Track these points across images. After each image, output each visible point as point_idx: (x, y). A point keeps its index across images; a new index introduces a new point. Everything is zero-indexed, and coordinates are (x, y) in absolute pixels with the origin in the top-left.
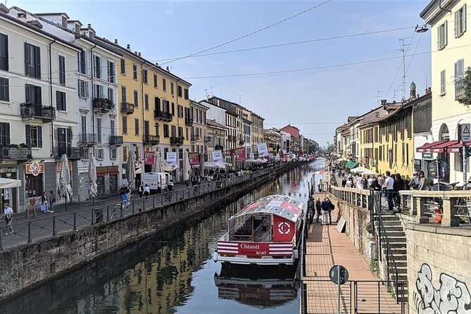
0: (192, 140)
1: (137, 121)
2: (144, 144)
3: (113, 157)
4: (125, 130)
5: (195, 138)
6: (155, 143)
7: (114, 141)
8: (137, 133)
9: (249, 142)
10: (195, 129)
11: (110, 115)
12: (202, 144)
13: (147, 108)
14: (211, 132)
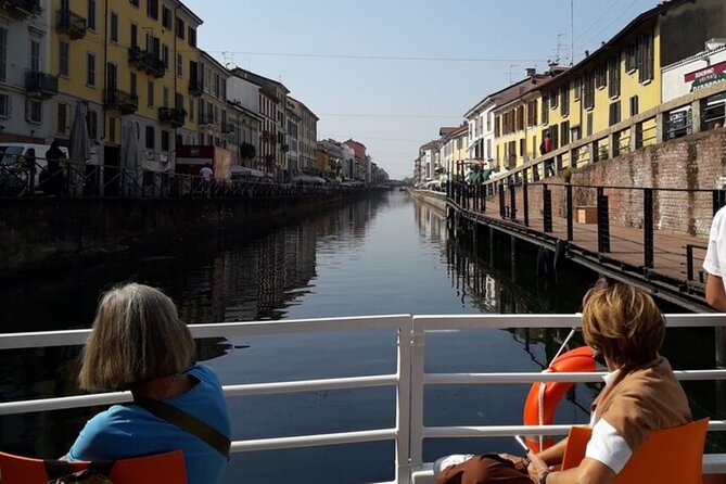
0: (201, 122)
1: (91, 59)
2: (105, 107)
3: (34, 118)
4: (64, 67)
5: (206, 120)
6: (129, 108)
7: (37, 85)
8: (91, 80)
9: (295, 149)
10: (206, 105)
11: (30, 29)
12: (217, 135)
13: (114, 37)
14: (234, 117)
